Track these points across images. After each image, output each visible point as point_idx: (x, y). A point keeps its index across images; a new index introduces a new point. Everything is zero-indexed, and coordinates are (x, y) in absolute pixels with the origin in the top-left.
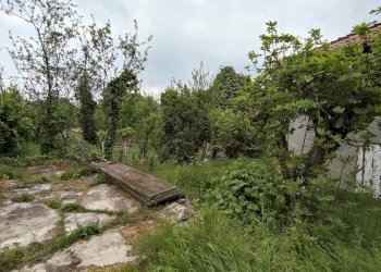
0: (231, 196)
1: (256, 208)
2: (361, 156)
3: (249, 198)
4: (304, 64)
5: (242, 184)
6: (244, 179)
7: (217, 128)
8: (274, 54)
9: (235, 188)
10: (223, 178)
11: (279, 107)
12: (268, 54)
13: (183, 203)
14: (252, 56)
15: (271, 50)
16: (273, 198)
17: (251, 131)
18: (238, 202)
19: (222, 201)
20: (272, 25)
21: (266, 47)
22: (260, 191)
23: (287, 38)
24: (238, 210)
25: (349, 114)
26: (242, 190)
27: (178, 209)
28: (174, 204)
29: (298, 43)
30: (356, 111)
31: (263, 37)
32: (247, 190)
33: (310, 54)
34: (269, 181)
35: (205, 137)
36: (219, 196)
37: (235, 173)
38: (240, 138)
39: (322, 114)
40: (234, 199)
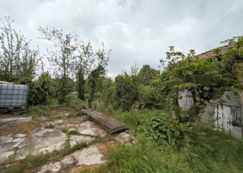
0: (151, 130)
1: (165, 137)
2: (216, 111)
3: (161, 131)
4: (188, 66)
5: (158, 124)
6: (158, 121)
7: (142, 94)
8: (173, 61)
9: (154, 126)
10: (147, 120)
11: (176, 86)
12: (170, 61)
13: (128, 133)
14: (161, 61)
15: (171, 59)
16: (173, 132)
17: (158, 96)
18: (155, 133)
19: (147, 132)
20: (172, 48)
21: (169, 57)
22: (166, 128)
23: (179, 54)
24: (155, 138)
25: (211, 91)
26: (157, 127)
27: (126, 136)
28: (123, 133)
29: (183, 55)
30: (215, 89)
31: (168, 53)
32: (160, 127)
33: (190, 61)
34: (171, 123)
35: (136, 99)
36: (145, 130)
37: (153, 118)
38: (153, 100)
39: (198, 90)
40: (153, 131)
